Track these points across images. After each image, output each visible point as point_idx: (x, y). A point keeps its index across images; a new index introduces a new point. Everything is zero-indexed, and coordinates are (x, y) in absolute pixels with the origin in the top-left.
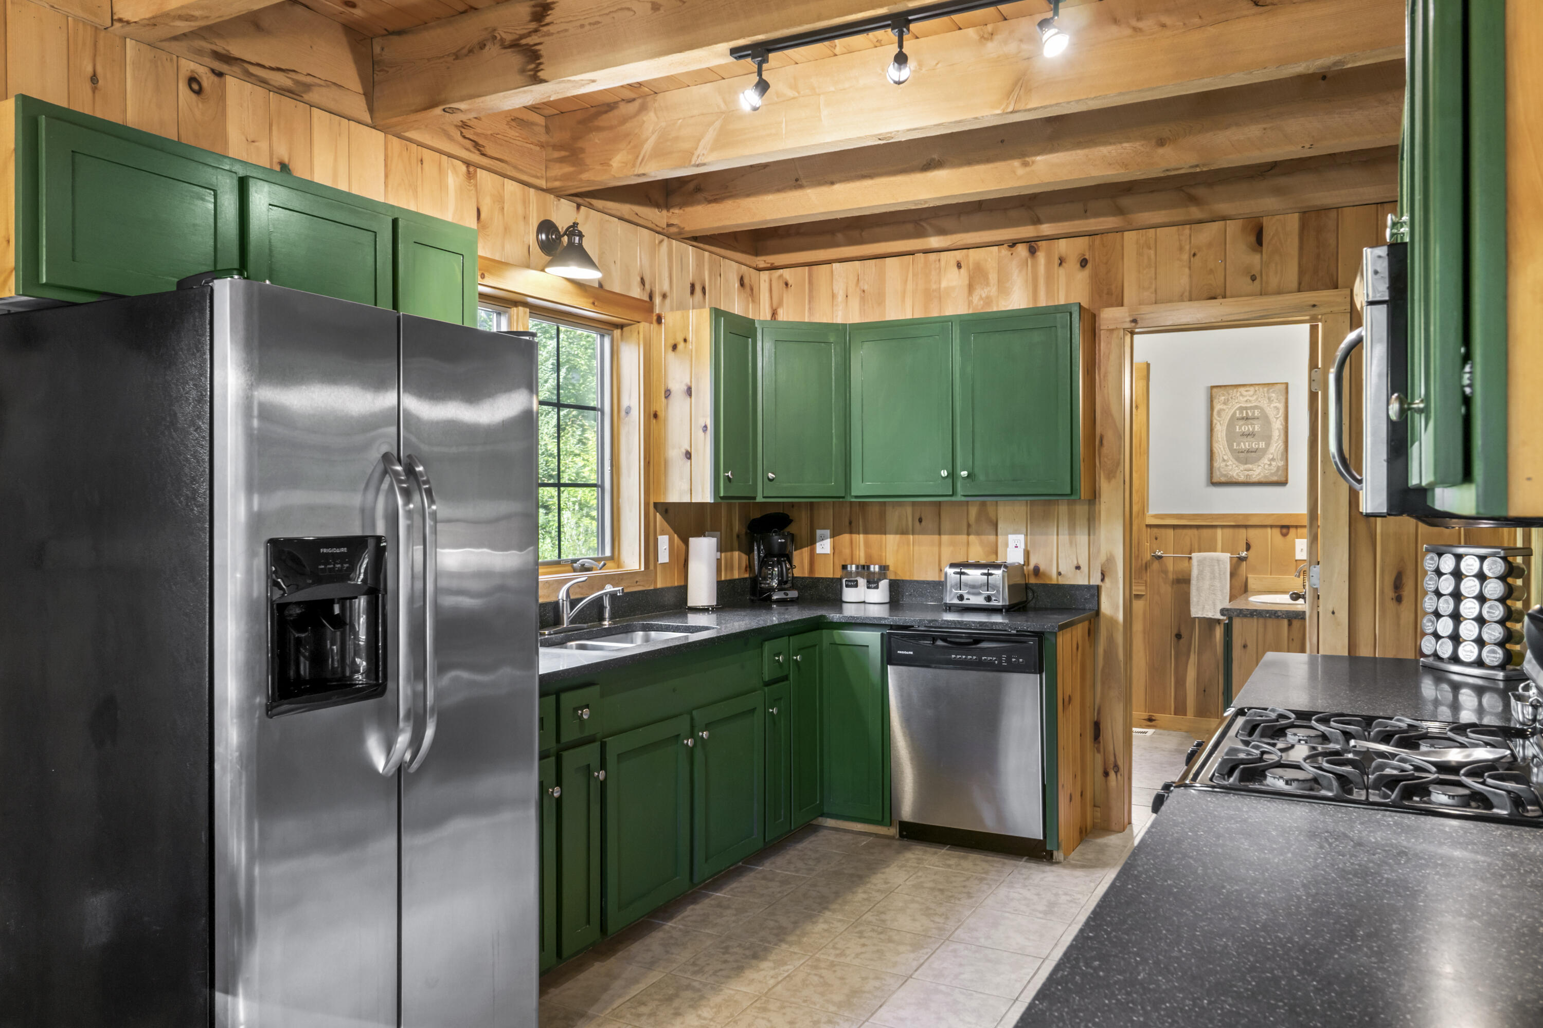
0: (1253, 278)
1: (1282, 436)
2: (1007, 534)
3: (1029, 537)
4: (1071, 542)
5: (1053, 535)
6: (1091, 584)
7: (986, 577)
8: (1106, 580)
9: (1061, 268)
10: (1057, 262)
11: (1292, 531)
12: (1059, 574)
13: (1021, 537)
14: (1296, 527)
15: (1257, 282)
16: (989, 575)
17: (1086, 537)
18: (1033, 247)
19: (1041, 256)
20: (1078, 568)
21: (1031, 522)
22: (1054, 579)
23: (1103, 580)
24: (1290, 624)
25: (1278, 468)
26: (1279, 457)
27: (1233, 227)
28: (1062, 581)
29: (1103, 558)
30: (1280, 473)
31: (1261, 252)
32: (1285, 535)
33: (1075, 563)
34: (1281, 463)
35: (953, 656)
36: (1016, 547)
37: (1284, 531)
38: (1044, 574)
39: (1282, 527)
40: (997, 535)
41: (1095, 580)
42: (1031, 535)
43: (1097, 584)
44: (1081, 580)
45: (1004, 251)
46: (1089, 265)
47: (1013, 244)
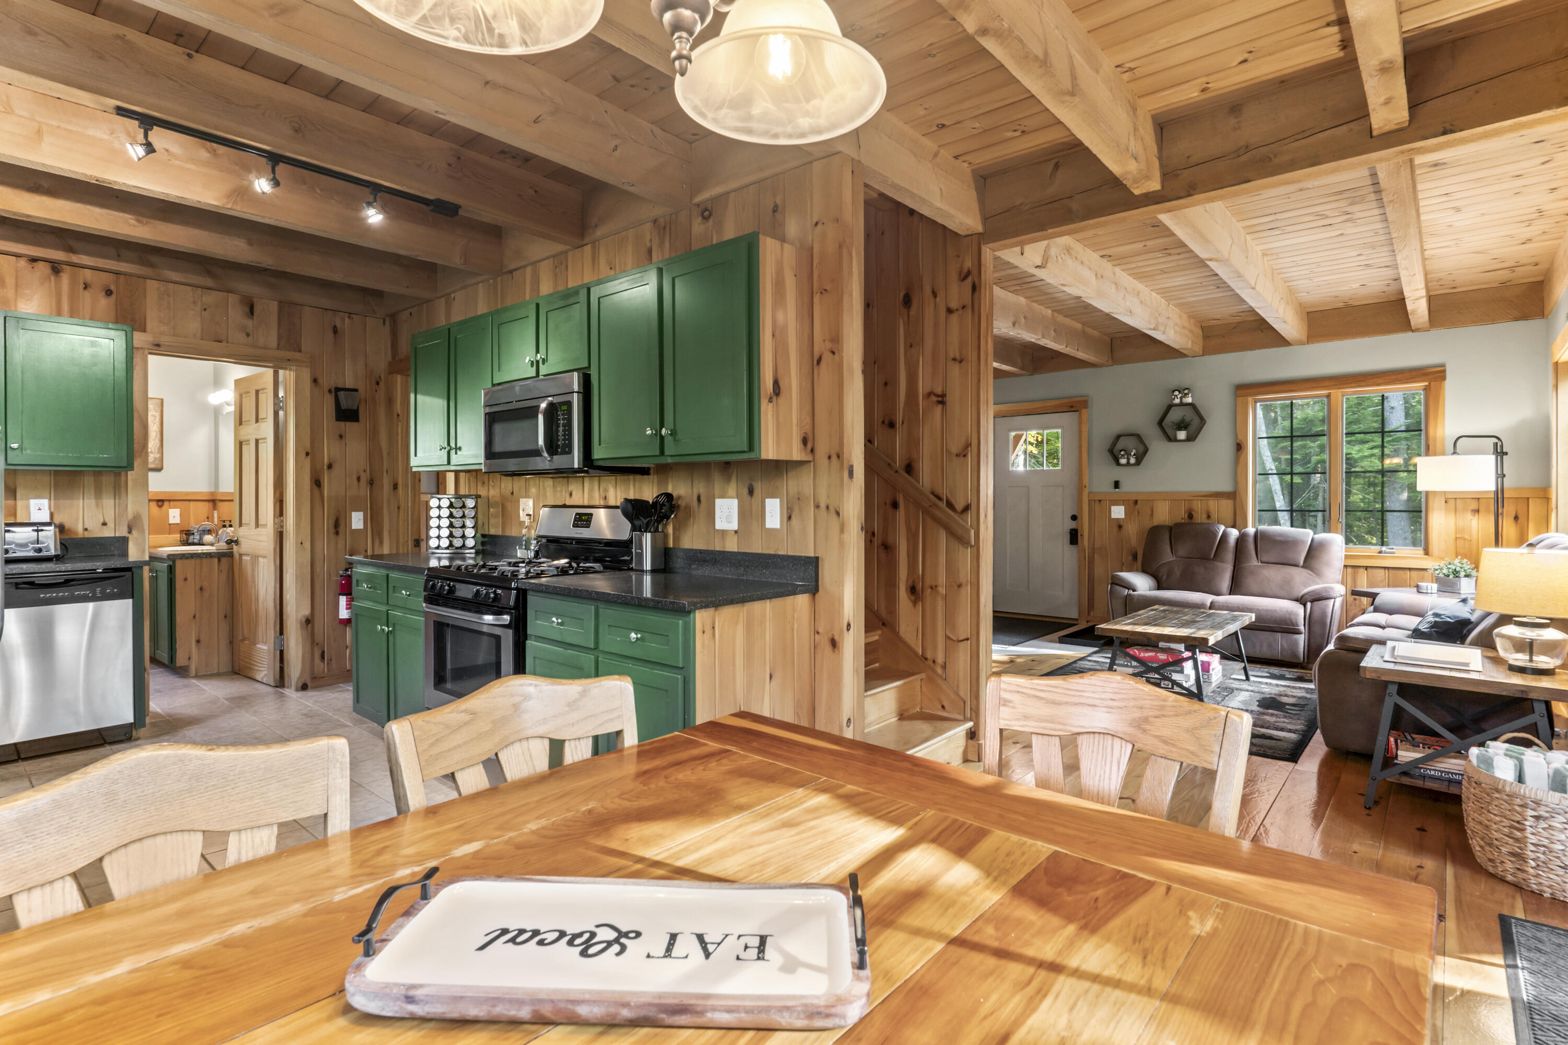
0: (248, 335)
1: (159, 436)
2: (28, 499)
3: (52, 501)
4: (97, 506)
5: (79, 499)
6: (117, 535)
7: (36, 533)
8: (134, 532)
9: (86, 291)
10: (82, 286)
11: (166, 504)
12: (86, 530)
13: (45, 502)
14: (169, 501)
15: (250, 338)
16: (38, 531)
17: (112, 501)
18: (56, 267)
19: (65, 278)
20: (104, 524)
21: (55, 489)
22: (80, 533)
23: (130, 532)
24: (219, 561)
25: (155, 458)
26: (156, 451)
27: (233, 299)
28: (87, 535)
29: (130, 515)
30: (157, 462)
31: (253, 319)
32: (160, 507)
33: (102, 521)
34: (158, 456)
35: (42, 596)
36: (40, 509)
37: (160, 503)
38: (70, 530)
39: (158, 501)
40: (15, 499)
41: (122, 532)
42: (55, 499)
43: (123, 535)
44: (108, 533)
45: (23, 263)
46: (114, 296)
47: (34, 260)
